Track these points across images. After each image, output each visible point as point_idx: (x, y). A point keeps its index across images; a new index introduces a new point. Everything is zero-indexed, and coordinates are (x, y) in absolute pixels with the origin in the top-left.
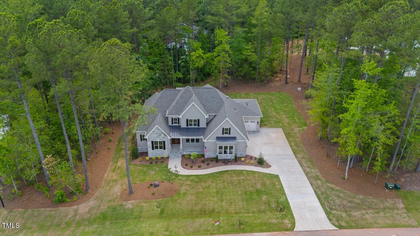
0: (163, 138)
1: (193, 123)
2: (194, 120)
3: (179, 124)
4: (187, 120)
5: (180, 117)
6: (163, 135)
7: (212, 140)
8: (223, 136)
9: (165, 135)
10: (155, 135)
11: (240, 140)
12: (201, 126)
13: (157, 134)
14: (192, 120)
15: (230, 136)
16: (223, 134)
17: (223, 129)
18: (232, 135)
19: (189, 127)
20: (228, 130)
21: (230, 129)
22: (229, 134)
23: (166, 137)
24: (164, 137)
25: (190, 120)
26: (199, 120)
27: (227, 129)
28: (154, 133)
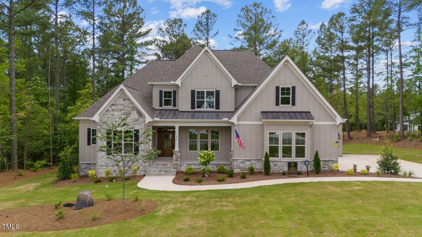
0: (135, 121)
1: (205, 100)
2: (208, 92)
3: (175, 106)
4: (193, 92)
5: (178, 82)
6: (134, 115)
7: (251, 120)
8: (277, 109)
9: (140, 114)
10: (115, 113)
11: (320, 121)
12: (222, 108)
13: (121, 110)
14: (203, 92)
15: (294, 109)
16: (277, 104)
17: (277, 88)
18: (298, 108)
19: (197, 109)
20: (289, 94)
21: (294, 88)
22: (293, 104)
23: (141, 120)
24: (137, 120)
25: (198, 92)
26: (218, 92)
27: (285, 91)
28: (113, 107)
